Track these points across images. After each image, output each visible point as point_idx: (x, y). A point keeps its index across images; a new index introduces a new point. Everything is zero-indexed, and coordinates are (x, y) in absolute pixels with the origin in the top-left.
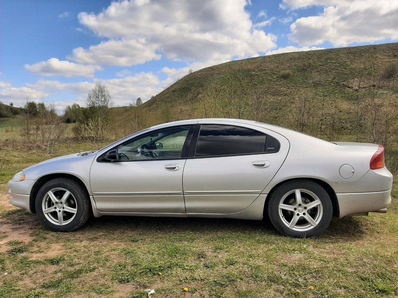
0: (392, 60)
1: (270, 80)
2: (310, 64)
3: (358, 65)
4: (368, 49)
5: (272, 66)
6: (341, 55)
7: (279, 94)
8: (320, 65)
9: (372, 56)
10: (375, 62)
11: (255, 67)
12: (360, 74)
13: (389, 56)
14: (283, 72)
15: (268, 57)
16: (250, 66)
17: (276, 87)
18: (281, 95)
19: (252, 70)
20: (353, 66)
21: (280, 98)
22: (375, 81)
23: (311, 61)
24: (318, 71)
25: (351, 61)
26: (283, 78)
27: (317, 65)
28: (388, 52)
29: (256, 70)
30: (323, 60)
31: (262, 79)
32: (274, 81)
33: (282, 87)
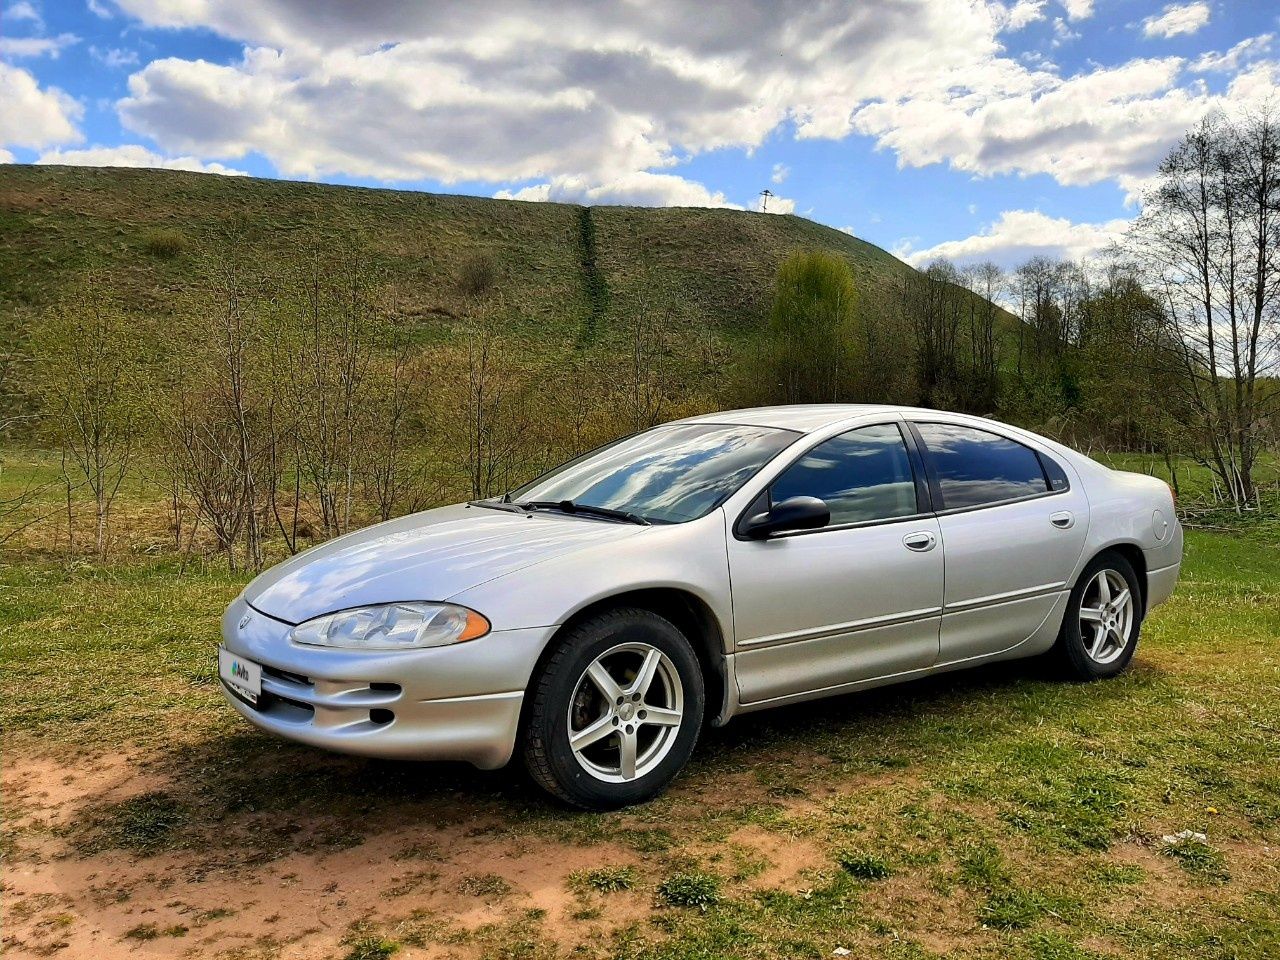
0: (478, 244)
1: (104, 254)
2: (244, 219)
3: (393, 244)
4: (412, 200)
5: (109, 208)
6: (337, 207)
7: (147, 306)
8: (277, 229)
9: (424, 224)
10: (435, 244)
11: (41, 200)
12: (397, 270)
13: (469, 231)
14: (150, 234)
15: (90, 172)
16: (19, 196)
17: (130, 281)
18: (153, 311)
19: (27, 208)
20: (378, 247)
21: (152, 321)
22: (442, 299)
23: (247, 211)
24: (273, 248)
25: (370, 231)
26: (157, 254)
27: (269, 228)
28: (464, 218)
29: (45, 212)
30: (285, 213)
31: (72, 247)
32: (121, 261)
33: (153, 285)
